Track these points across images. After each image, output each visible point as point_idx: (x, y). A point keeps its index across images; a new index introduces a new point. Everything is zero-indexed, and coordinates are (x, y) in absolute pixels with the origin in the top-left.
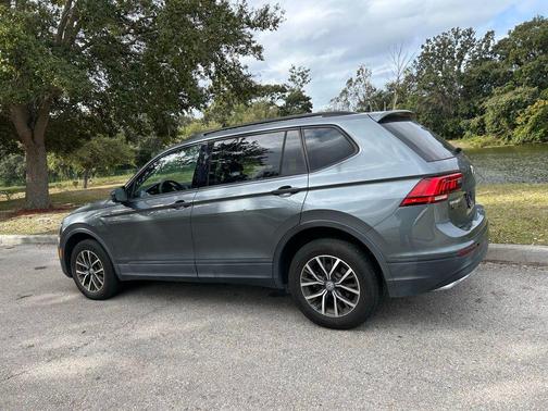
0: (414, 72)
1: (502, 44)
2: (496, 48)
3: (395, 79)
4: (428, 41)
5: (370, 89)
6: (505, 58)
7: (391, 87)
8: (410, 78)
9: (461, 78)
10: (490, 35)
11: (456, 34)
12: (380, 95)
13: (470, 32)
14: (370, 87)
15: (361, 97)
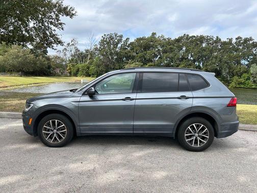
0: (99, 46)
1: (132, 44)
2: (129, 45)
3: (89, 48)
4: (105, 35)
5: (77, 50)
6: (132, 49)
7: (87, 51)
8: (96, 49)
9: (117, 54)
10: (128, 39)
11: (116, 35)
12: (82, 54)
13: (121, 36)
14: (77, 49)
15: (73, 53)
